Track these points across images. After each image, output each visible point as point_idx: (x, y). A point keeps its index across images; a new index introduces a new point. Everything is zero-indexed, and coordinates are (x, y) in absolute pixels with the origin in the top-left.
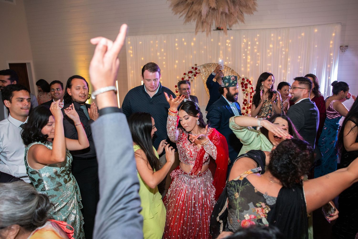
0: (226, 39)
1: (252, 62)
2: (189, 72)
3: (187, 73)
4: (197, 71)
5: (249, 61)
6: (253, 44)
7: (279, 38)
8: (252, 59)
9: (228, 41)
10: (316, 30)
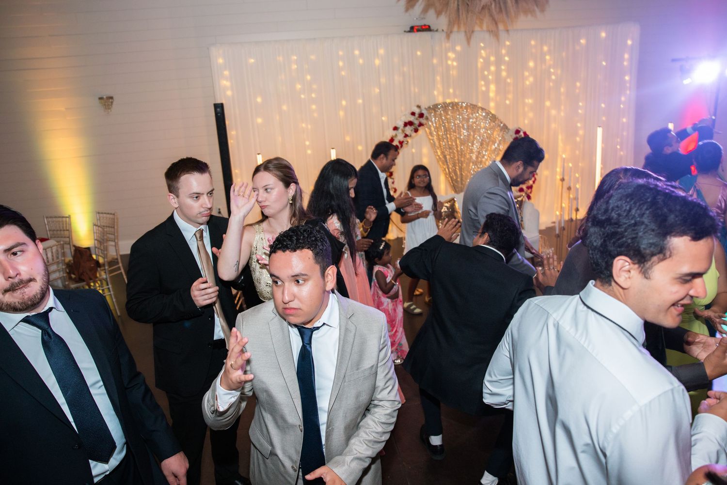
0: (447, 51)
1: (498, 98)
2: (406, 124)
4: (423, 121)
5: (492, 95)
7: (545, 48)
8: (497, 92)
9: (451, 55)
10: (603, 35)
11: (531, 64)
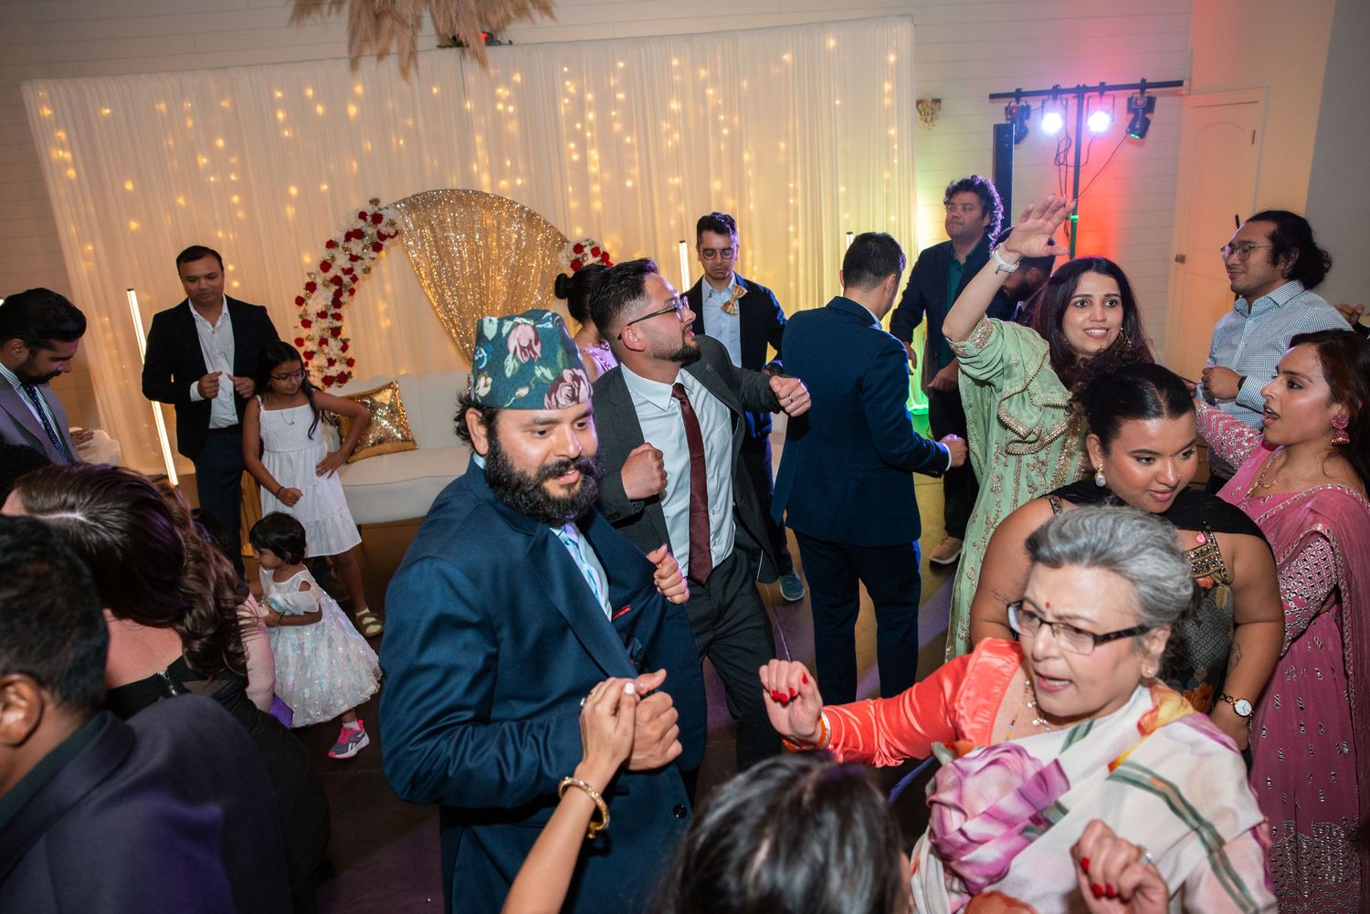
0: (495, 85)
1: (607, 176)
2: (349, 236)
3: (339, 236)
4: (383, 227)
5: (594, 169)
6: (605, 102)
7: (703, 73)
8: (606, 163)
9: (502, 92)
10: (832, 43)
11: (675, 106)
